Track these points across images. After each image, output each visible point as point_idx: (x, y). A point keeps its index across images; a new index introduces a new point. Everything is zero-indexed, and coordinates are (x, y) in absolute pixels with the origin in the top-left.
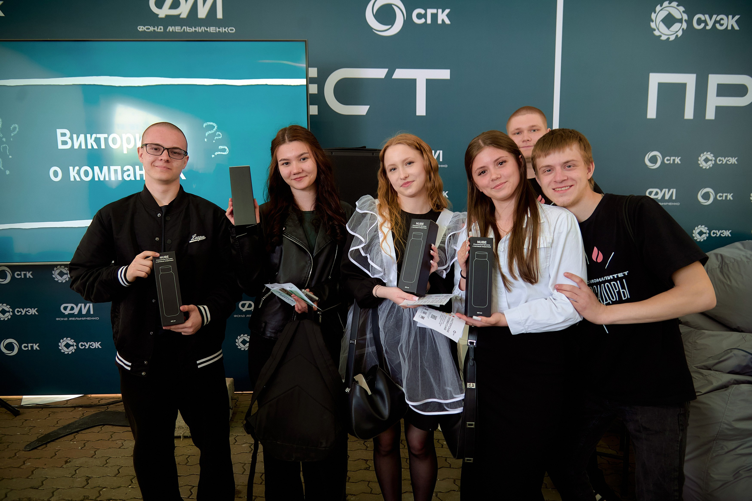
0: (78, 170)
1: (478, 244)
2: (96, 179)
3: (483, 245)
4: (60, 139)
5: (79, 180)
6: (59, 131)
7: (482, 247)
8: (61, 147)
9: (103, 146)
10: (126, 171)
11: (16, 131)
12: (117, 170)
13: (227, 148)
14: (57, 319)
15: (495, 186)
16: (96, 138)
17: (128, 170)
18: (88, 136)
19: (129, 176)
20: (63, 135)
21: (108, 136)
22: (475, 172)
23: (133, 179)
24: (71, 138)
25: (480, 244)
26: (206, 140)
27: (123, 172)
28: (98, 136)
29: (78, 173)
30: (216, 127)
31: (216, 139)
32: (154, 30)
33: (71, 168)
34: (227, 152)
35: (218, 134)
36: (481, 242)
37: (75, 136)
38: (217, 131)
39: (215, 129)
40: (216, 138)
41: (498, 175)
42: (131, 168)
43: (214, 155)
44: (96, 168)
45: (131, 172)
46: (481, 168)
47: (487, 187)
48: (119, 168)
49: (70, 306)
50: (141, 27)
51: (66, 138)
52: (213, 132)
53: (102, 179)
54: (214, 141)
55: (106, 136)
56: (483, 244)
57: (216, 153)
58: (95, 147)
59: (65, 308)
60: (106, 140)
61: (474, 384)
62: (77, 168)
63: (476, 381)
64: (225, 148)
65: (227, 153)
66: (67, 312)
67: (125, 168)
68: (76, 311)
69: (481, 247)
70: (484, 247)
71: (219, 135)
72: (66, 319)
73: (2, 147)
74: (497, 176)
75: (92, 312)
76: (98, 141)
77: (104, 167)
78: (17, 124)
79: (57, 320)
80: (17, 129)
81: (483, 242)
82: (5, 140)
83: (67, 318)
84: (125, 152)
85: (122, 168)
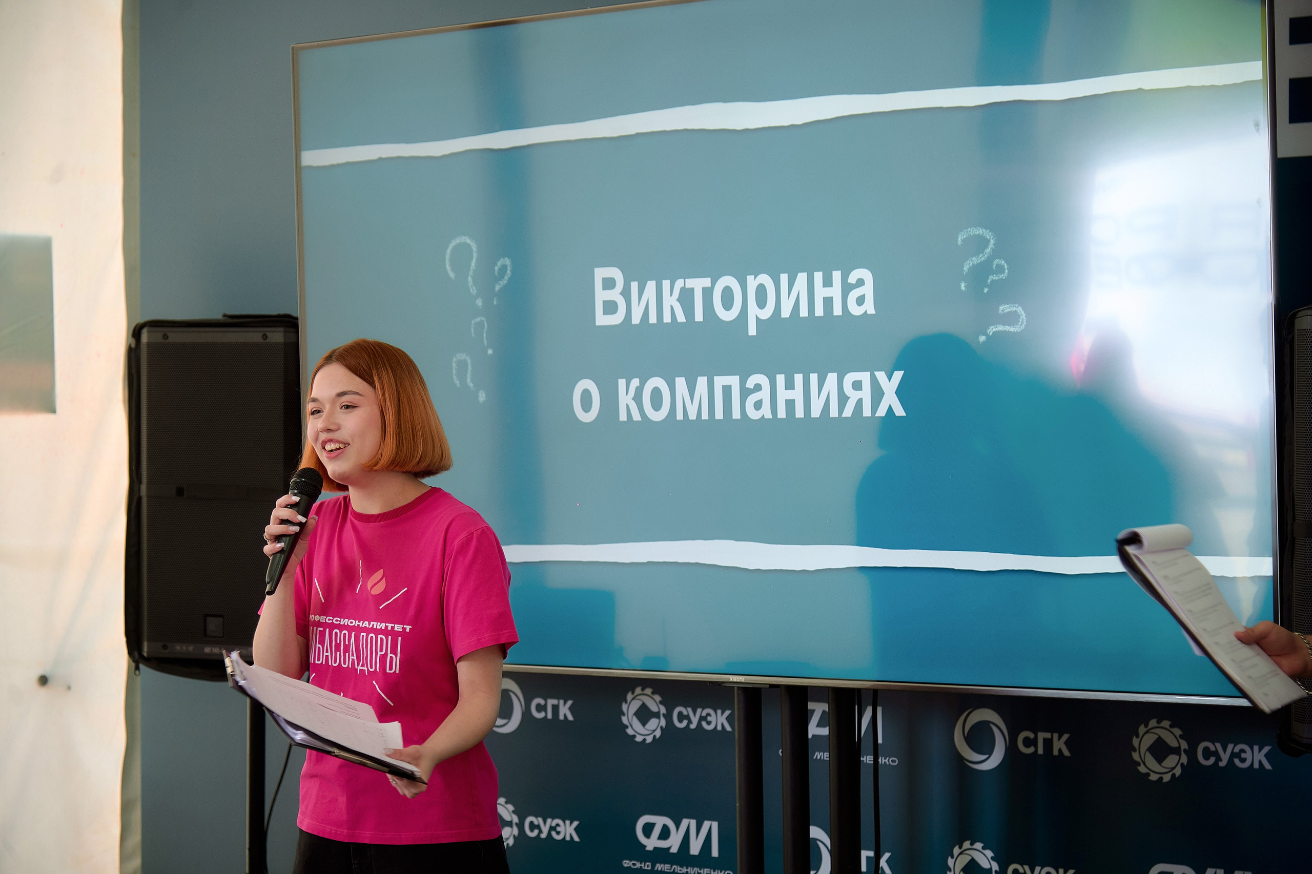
0: (637, 388)
2: (680, 416)
4: (601, 296)
5: (639, 419)
6: (601, 273)
8: (602, 320)
9: (699, 317)
10: (751, 391)
11: (506, 278)
12: (730, 387)
13: (1023, 312)
14: (627, 863)
16: (683, 290)
17: (758, 388)
18: (666, 284)
19: (758, 405)
20: (609, 284)
21: (713, 283)
23: (768, 415)
24: (626, 293)
26: (963, 286)
27: (745, 393)
28: (690, 283)
29: (638, 398)
30: (992, 242)
31: (993, 281)
33: (622, 383)
34: (1022, 323)
35: (998, 265)
37: (634, 286)
38: (995, 254)
39: (988, 250)
40: (991, 277)
42: (763, 380)
43: (985, 334)
44: (681, 383)
45: (764, 395)
48: (734, 381)
49: (660, 821)
51: (614, 295)
52: (983, 259)
53: (692, 416)
54: (986, 290)
55: (707, 282)
57: (992, 330)
58: (681, 318)
59: (648, 829)
60: (708, 293)
62: (635, 382)
64: (1016, 312)
65: (1022, 327)
66: (651, 843)
67: (751, 383)
68: (674, 843)
71: (1000, 269)
72: (647, 866)
73: (474, 324)
75: (715, 853)
76: (686, 297)
77: (699, 378)
78: (508, 258)
79: (626, 865)
80: (508, 272)
82: (480, 304)
83: (650, 864)
84: (752, 331)
85: (743, 383)
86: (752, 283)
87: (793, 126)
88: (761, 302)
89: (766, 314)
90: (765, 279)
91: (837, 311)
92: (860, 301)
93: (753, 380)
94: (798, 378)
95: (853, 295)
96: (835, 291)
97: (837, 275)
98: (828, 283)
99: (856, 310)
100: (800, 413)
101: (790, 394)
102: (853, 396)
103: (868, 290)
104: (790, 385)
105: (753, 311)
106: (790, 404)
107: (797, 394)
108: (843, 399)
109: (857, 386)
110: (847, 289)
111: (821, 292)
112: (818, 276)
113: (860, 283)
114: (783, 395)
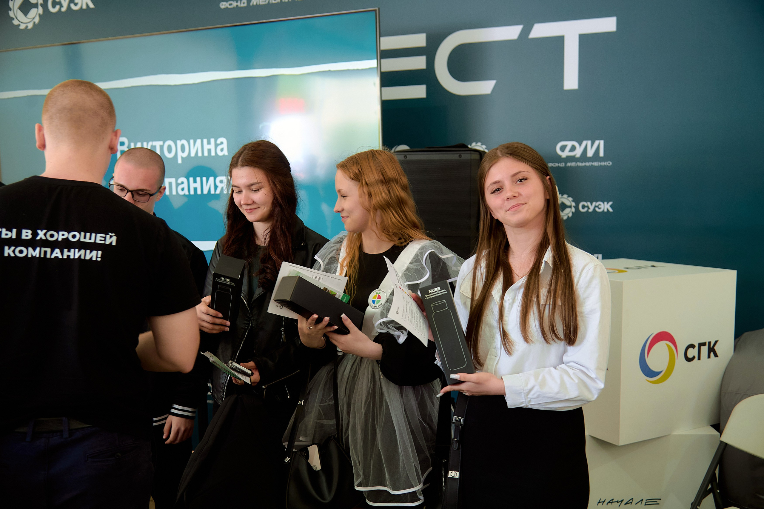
1: (431, 293)
3: (436, 293)
7: (437, 295)
10: (180, 184)
15: (510, 206)
17: (182, 183)
19: (183, 189)
21: (164, 143)
22: (488, 189)
23: (187, 193)
25: (433, 293)
27: (177, 185)
28: (155, 143)
32: (237, 6)
36: (433, 291)
37: (132, 144)
41: (515, 192)
42: (184, 180)
45: (185, 185)
46: (496, 183)
47: (501, 208)
48: (173, 180)
50: (224, 3)
55: (161, 143)
56: (437, 291)
60: (162, 147)
61: (458, 473)
63: (460, 470)
67: (180, 181)
69: (435, 296)
70: (439, 295)
74: (513, 193)
81: (435, 290)
84: (180, 161)
85: (176, 181)
86: (179, 143)
87: (194, 84)
88: (183, 150)
89: (185, 155)
90: (184, 142)
91: (213, 154)
92: (222, 150)
93: (180, 180)
94: (198, 179)
95: (219, 148)
96: (212, 146)
97: (212, 140)
98: (209, 143)
99: (220, 154)
100: (199, 192)
101: (195, 185)
102: (220, 186)
103: (225, 146)
104: (195, 182)
105: (180, 154)
106: (195, 189)
107: (198, 185)
108: (216, 187)
109: (221, 182)
110: (216, 145)
111: (206, 147)
112: (205, 141)
113: (222, 143)
114: (192, 185)
